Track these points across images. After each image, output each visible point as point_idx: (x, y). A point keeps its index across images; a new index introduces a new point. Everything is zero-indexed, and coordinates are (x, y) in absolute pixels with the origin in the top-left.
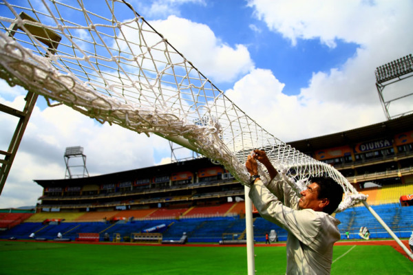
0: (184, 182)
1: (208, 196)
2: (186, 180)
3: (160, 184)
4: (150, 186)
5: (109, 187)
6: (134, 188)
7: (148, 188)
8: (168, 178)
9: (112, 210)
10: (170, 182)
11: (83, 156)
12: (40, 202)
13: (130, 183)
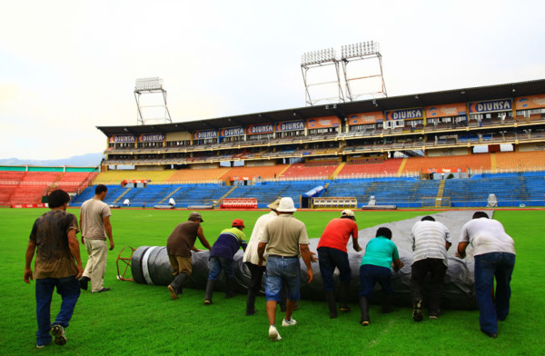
0: (326, 131)
1: (366, 150)
2: (329, 129)
3: (289, 133)
4: (274, 135)
5: (208, 136)
6: (248, 136)
7: (272, 138)
8: (302, 125)
9: (216, 167)
10: (306, 129)
11: (163, 91)
12: (106, 156)
13: (242, 131)
